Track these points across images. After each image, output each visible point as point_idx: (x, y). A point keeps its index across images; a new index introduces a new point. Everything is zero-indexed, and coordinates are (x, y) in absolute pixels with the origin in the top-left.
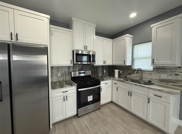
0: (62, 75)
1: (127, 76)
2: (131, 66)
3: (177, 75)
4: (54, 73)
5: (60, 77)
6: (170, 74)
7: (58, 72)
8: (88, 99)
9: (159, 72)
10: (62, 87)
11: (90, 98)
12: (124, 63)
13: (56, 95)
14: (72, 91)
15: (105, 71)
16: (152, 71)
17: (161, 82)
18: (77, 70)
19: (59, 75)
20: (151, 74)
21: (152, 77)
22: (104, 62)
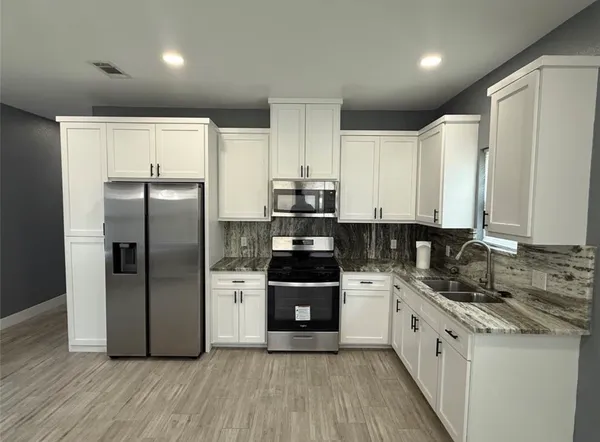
0: (252, 243)
1: (460, 267)
2: (469, 230)
3: (570, 278)
4: (234, 237)
5: (245, 248)
6: (553, 273)
7: (242, 234)
8: (297, 313)
9: (530, 261)
10: (232, 269)
11: (303, 314)
12: (435, 220)
13: (219, 284)
14: (256, 283)
15: (394, 244)
16: (515, 257)
17: (534, 300)
18: (291, 232)
19: (244, 241)
20: (512, 268)
21: (515, 279)
22: (378, 212)
